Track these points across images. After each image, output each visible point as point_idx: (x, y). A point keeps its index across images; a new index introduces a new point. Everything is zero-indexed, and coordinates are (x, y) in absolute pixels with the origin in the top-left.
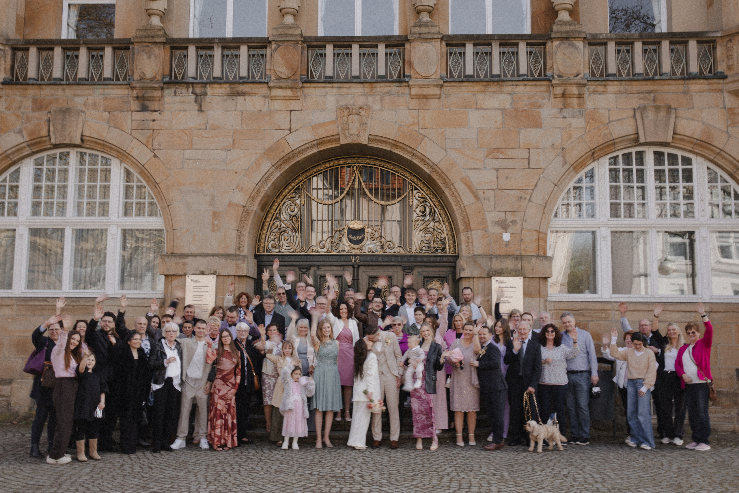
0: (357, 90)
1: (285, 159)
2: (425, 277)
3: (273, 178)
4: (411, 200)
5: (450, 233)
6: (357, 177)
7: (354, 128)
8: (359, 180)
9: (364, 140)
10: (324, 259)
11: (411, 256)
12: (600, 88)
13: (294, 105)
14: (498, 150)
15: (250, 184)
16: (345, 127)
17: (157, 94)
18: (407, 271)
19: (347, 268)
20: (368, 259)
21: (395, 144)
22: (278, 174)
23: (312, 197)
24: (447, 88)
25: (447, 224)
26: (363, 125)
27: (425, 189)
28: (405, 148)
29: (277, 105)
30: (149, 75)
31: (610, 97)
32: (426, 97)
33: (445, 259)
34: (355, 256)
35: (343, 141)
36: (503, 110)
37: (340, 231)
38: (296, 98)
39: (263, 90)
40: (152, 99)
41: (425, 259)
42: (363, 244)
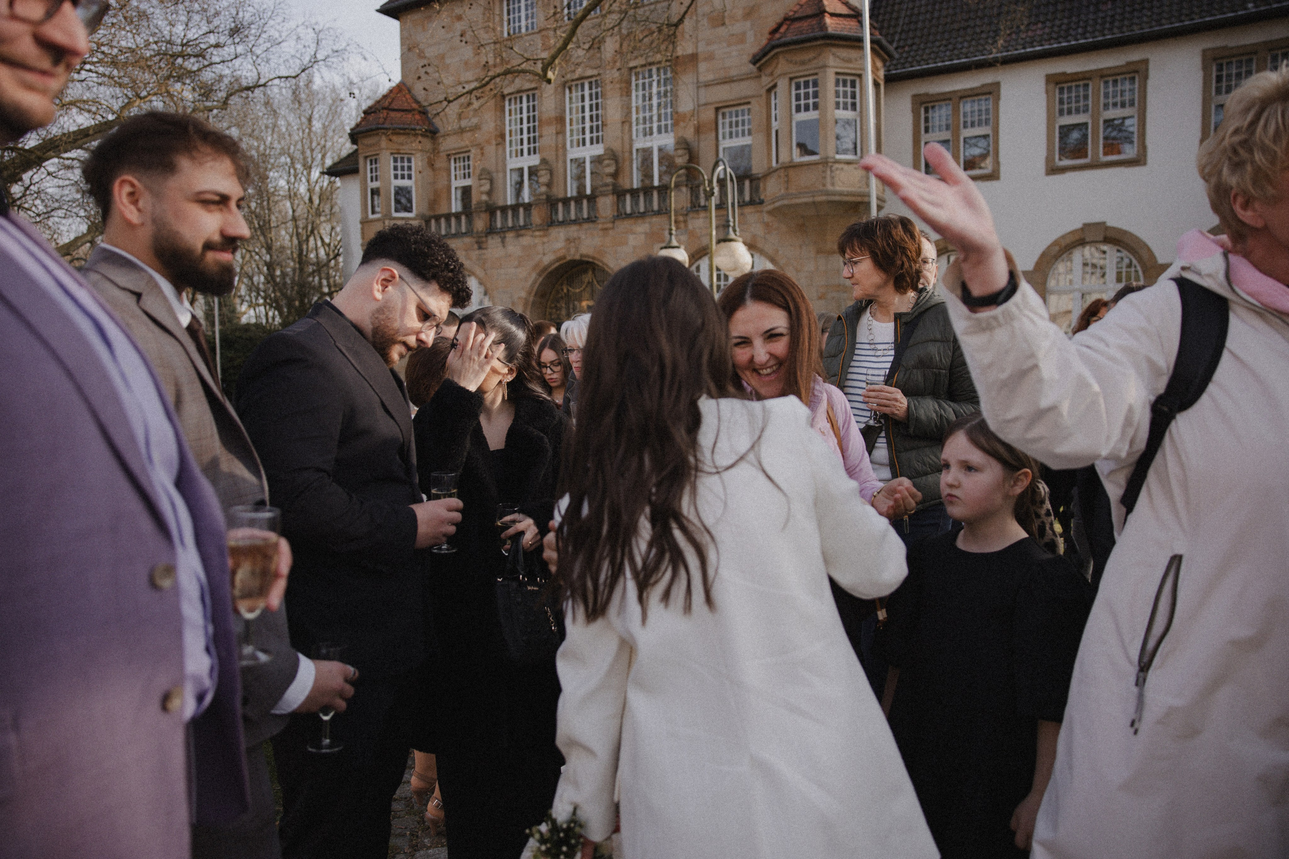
0: (574, 228)
1: (543, 271)
3: (539, 282)
7: (573, 251)
9: (577, 257)
12: (696, 216)
13: (545, 240)
16: (568, 250)
17: (484, 239)
21: (593, 258)
22: (541, 279)
24: (617, 223)
26: (577, 249)
28: (598, 260)
29: (537, 241)
30: (480, 229)
31: (701, 220)
32: (606, 229)
35: (569, 258)
36: (646, 233)
38: (545, 236)
39: (530, 233)
40: (482, 242)
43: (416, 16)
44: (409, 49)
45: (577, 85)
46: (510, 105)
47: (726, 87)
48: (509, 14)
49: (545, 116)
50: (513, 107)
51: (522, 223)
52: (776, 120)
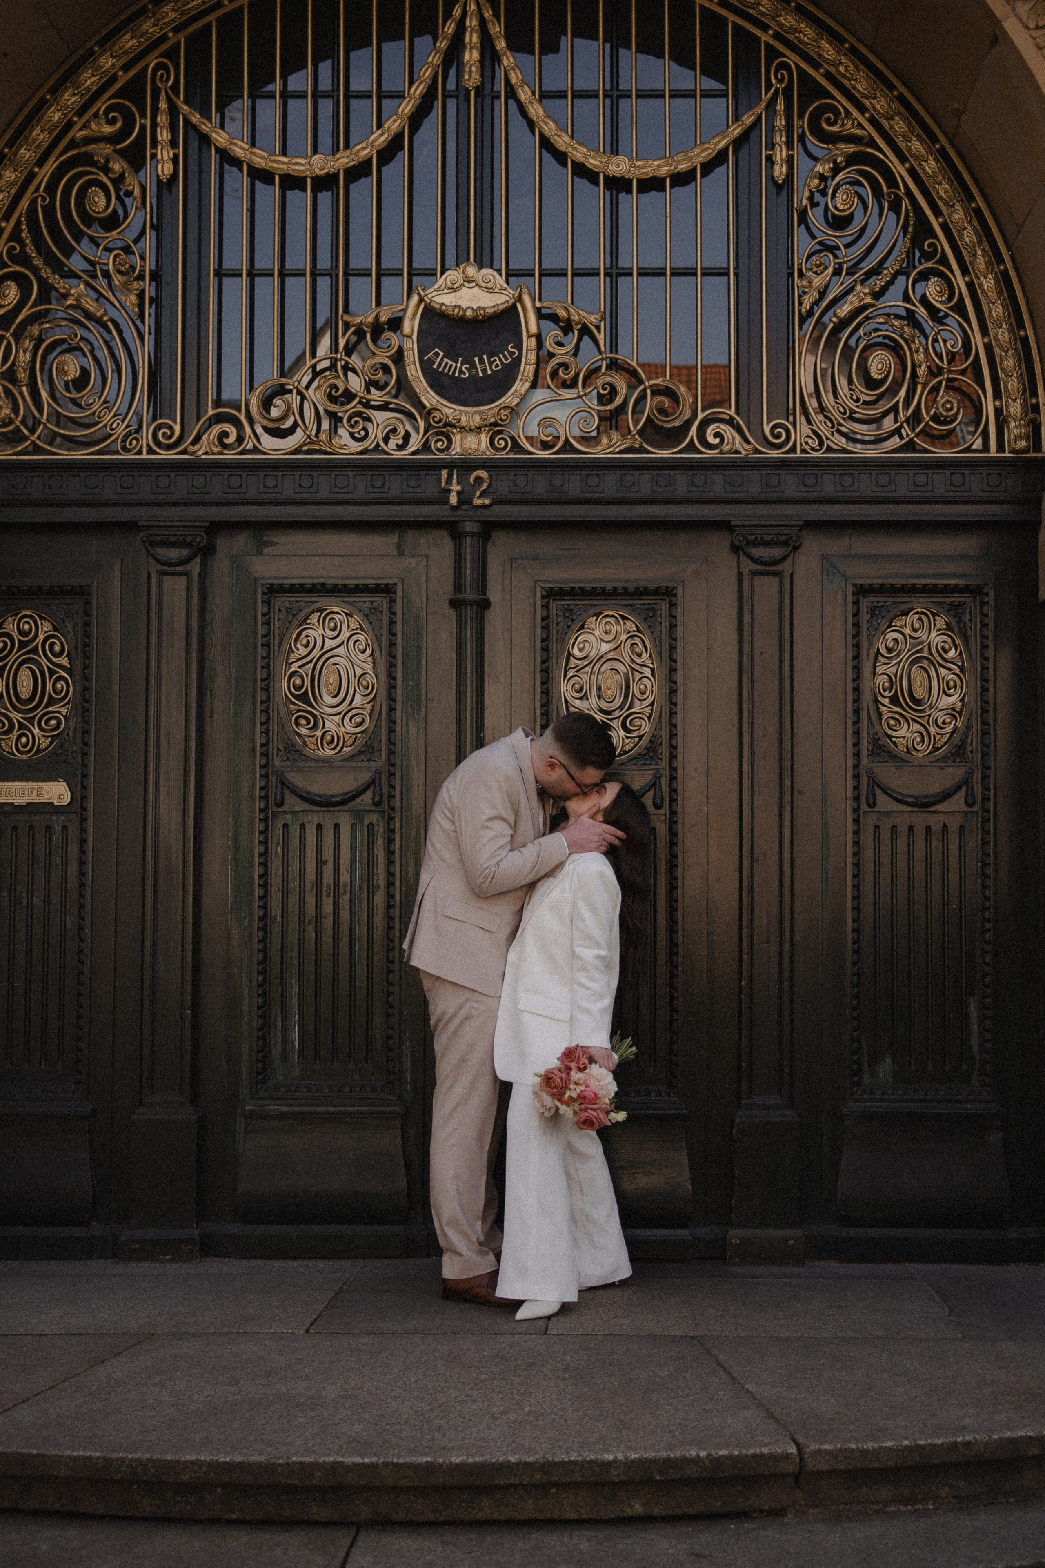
2: (862, 591)
4: (781, 154)
5: (1003, 335)
6: (472, 22)
8: (487, 41)
10: (288, 486)
11: (782, 464)
18: (756, 552)
19: (423, 541)
20: (539, 486)
23: (220, 138)
25: (988, 283)
27: (861, 86)
33: (976, 484)
34: (465, 466)
37: (377, 329)
41: (865, 485)
42: (509, 399)
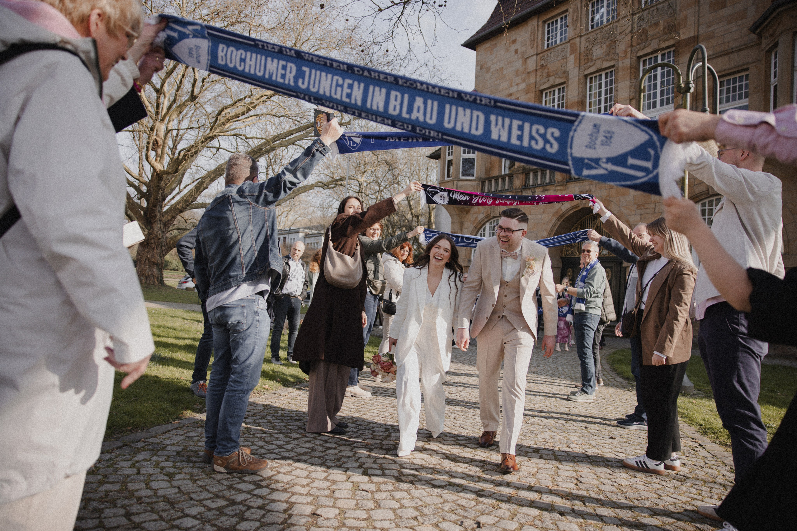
0: (586, 183)
1: (561, 216)
3: (558, 225)
14: (642, 205)
15: (549, 227)
22: (559, 223)
35: (581, 207)
38: (565, 190)
39: (553, 188)
43: (487, 45)
44: (481, 68)
45: (596, 77)
46: (546, 97)
47: (726, 58)
48: (548, 33)
49: (570, 102)
50: (548, 99)
51: (547, 181)
52: (775, 77)
